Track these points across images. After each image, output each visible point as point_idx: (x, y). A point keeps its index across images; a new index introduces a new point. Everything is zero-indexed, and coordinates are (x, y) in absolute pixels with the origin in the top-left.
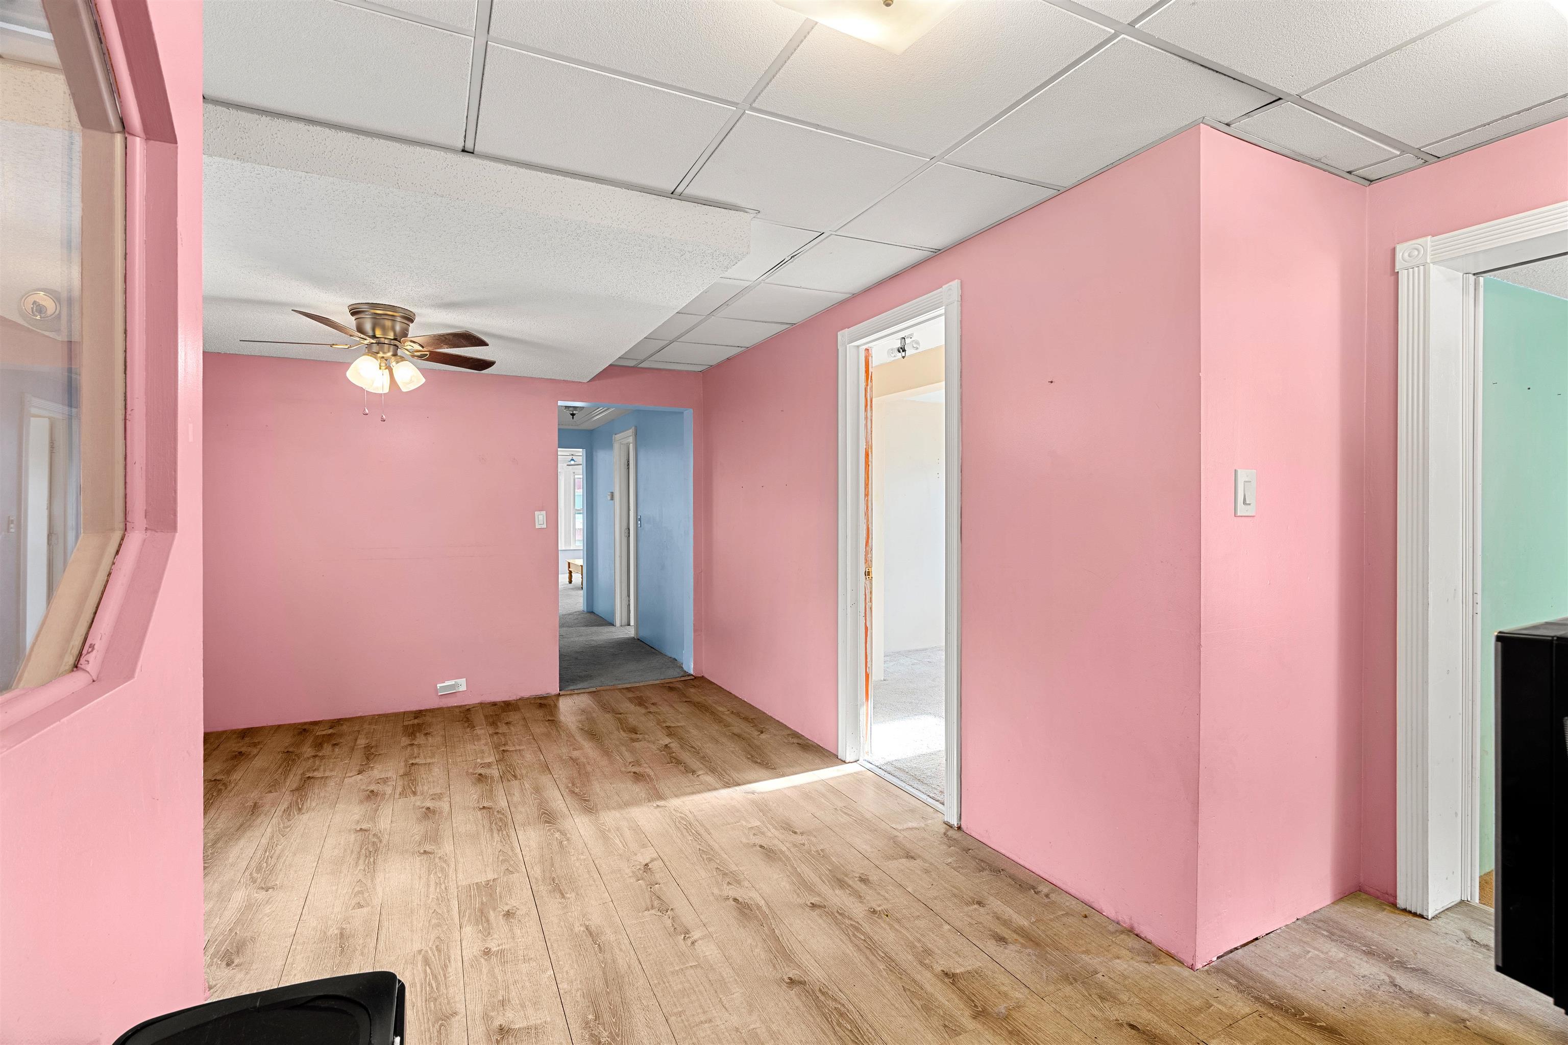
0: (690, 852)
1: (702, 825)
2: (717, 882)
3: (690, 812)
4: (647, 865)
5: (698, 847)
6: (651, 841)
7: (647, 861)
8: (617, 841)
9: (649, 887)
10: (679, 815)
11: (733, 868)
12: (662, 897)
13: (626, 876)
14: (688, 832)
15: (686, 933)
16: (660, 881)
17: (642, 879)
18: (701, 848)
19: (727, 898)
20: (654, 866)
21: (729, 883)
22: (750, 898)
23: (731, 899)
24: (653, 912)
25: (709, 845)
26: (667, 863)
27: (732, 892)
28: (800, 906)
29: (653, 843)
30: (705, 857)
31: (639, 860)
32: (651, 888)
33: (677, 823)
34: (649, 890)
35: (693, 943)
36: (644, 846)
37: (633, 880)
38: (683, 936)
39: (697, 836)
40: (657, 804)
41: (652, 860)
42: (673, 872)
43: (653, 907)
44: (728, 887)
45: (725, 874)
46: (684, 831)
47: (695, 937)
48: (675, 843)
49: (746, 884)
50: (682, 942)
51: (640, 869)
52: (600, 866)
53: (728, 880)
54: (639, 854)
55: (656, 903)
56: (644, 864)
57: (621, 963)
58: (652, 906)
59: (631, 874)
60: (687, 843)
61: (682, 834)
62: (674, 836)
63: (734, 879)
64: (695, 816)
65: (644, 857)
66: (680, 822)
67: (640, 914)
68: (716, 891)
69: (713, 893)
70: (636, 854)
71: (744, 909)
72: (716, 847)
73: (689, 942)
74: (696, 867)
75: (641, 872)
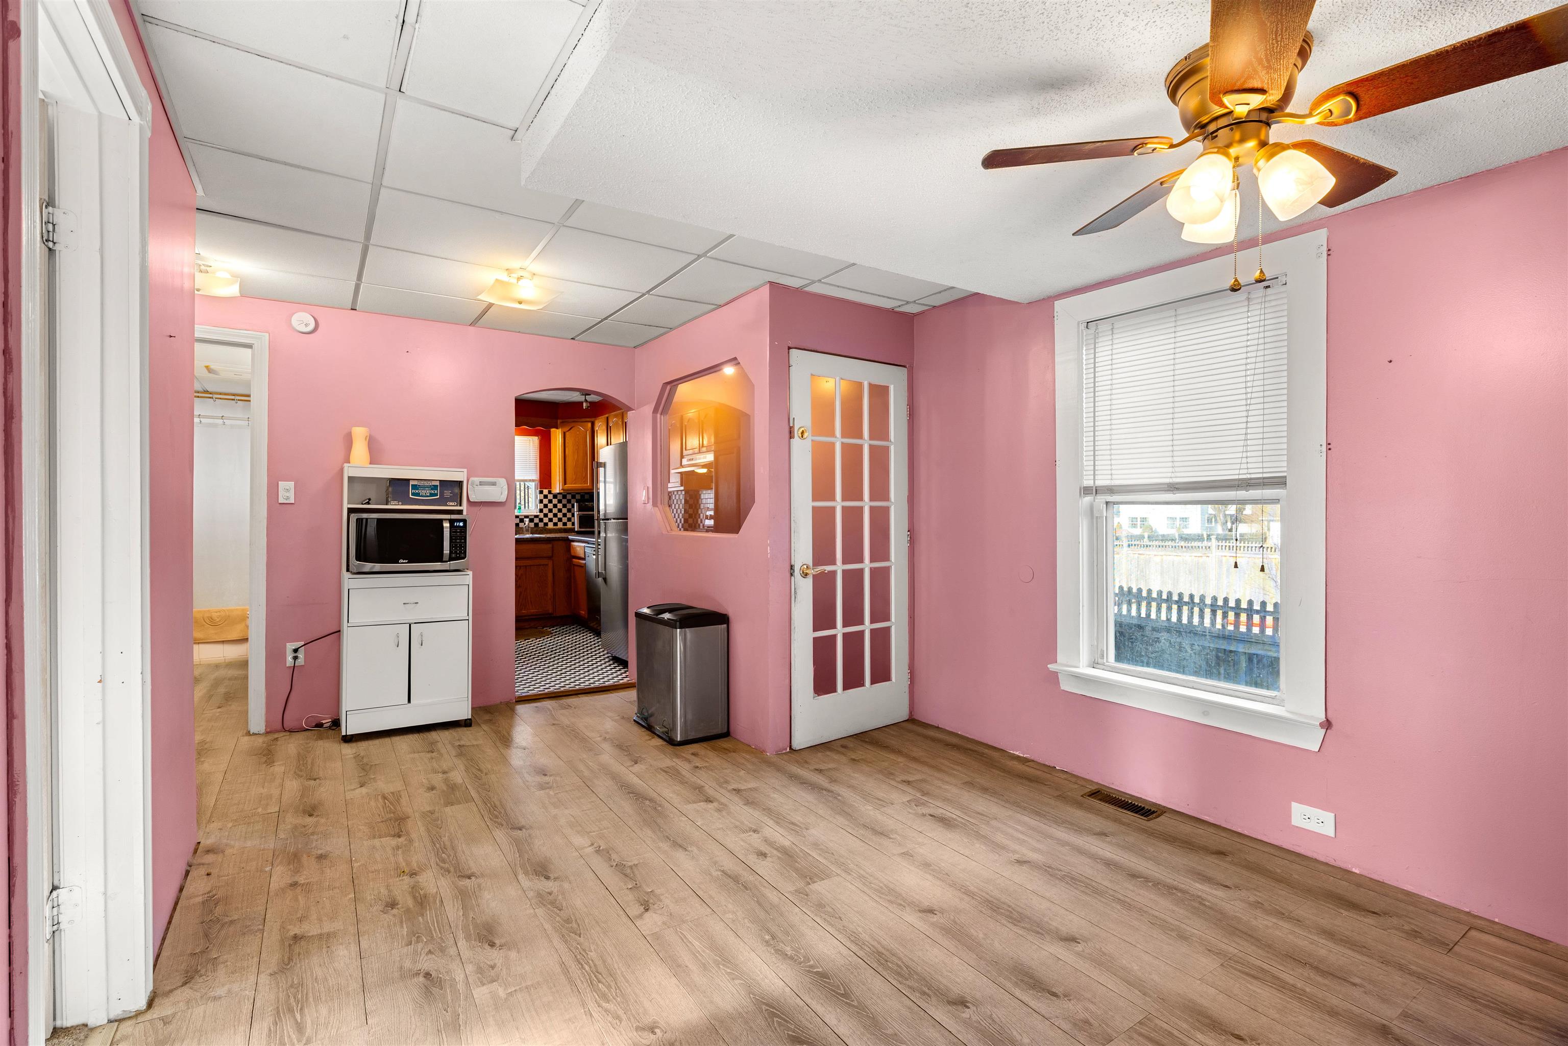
0: (592, 931)
1: (571, 981)
2: (563, 894)
3: (591, 1015)
4: (647, 910)
5: (582, 940)
6: (648, 945)
7: (647, 915)
8: (696, 943)
9: (638, 885)
10: (610, 1006)
11: (540, 912)
12: (623, 876)
13: (667, 895)
14: (595, 965)
15: (599, 850)
16: (628, 892)
17: (647, 893)
18: (577, 937)
19: (556, 879)
20: (635, 910)
21: (550, 894)
22: (531, 880)
23: (552, 878)
24: (630, 864)
25: (566, 942)
26: (622, 913)
27: (550, 885)
28: (483, 875)
29: (645, 942)
30: (574, 925)
31: (657, 915)
32: (636, 884)
33: (613, 984)
34: (637, 882)
35: (592, 844)
36: (657, 936)
37: (658, 892)
38: (601, 848)
39: (581, 959)
40: (652, 1036)
41: (640, 916)
42: (614, 902)
43: (631, 867)
44: (553, 889)
45: (553, 903)
46: (601, 968)
47: (591, 848)
48: (614, 945)
49: (531, 894)
50: (601, 844)
51: (654, 905)
52: (701, 905)
53: (550, 897)
54: (659, 923)
55: (629, 871)
56: (649, 910)
57: (649, 833)
58: (632, 869)
59: (662, 897)
60: (597, 945)
61: (604, 962)
62: (617, 958)
63: (545, 900)
64: (583, 1004)
65: (651, 922)
66: (609, 987)
67: (641, 861)
68: (566, 885)
69: (570, 883)
70: (664, 923)
71: (542, 870)
72: (557, 942)
73: (595, 845)
74: (585, 910)
75: (651, 901)
